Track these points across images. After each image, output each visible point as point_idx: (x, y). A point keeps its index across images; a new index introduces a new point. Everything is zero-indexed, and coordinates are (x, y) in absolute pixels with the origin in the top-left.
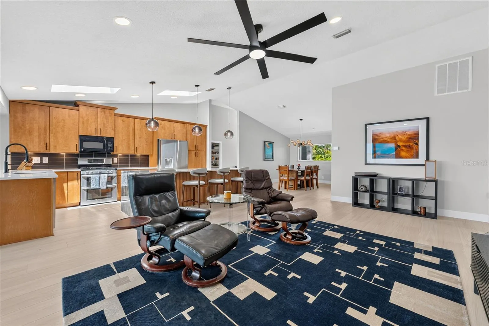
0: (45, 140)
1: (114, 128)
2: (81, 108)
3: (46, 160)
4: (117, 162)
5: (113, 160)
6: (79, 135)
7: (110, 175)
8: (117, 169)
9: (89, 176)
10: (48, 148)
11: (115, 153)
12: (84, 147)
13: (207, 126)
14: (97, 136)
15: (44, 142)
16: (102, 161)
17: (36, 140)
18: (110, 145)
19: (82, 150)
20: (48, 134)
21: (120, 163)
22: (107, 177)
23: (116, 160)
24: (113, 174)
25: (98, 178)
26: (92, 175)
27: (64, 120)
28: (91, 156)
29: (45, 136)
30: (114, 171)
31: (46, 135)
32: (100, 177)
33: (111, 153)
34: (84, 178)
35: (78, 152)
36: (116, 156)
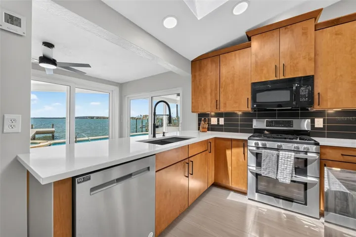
0: (216, 97)
1: (313, 55)
3: (222, 121)
4: (322, 127)
5: (313, 122)
6: (252, 84)
7: (302, 155)
8: (320, 144)
9: (259, 151)
10: (218, 107)
11: (316, 108)
12: (257, 101)
14: (278, 78)
15: (215, 100)
16: (290, 124)
18: (304, 91)
19: (255, 106)
20: (218, 90)
21: (329, 128)
22: (293, 158)
23: (319, 123)
24: (309, 154)
25: (274, 158)
26: (263, 150)
28: (273, 116)
30: (314, 148)
31: (216, 90)
32: (278, 156)
33: (309, 109)
34: (252, 153)
35: (250, 110)
36: (320, 114)
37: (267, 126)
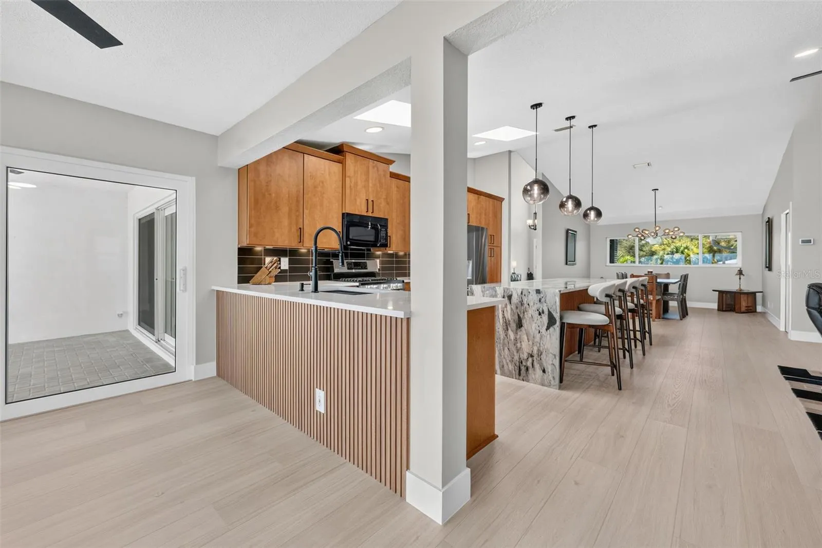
0: (297, 223)
2: (350, 159)
3: (285, 263)
6: (343, 214)
8: (405, 281)
12: (350, 237)
13: (503, 199)
14: (369, 215)
15: (297, 227)
16: (365, 266)
17: (286, 222)
18: (383, 233)
19: (349, 243)
20: (301, 210)
27: (323, 183)
29: (297, 214)
31: (298, 211)
37: (348, 269)
